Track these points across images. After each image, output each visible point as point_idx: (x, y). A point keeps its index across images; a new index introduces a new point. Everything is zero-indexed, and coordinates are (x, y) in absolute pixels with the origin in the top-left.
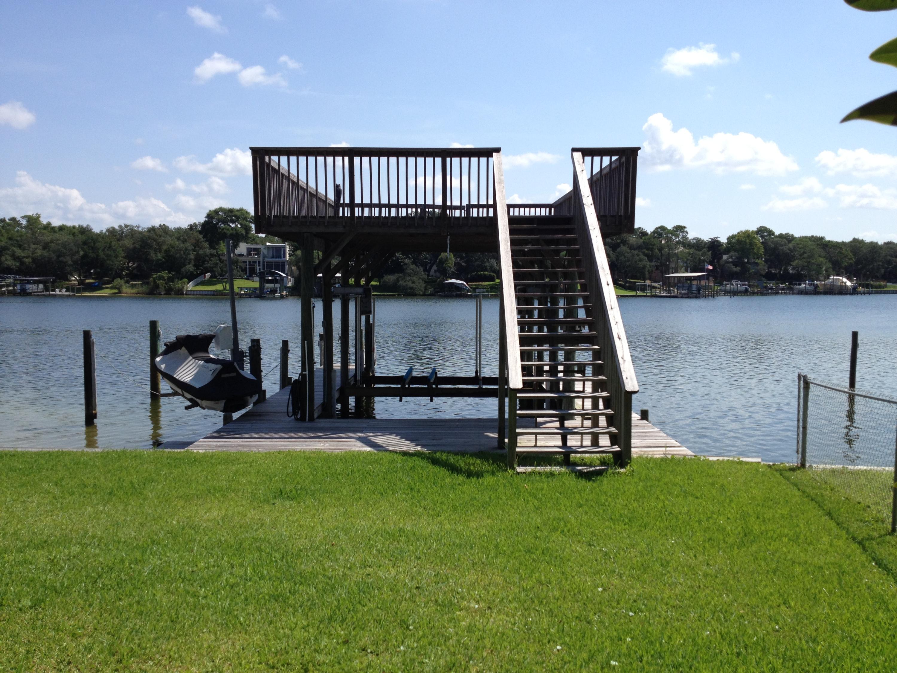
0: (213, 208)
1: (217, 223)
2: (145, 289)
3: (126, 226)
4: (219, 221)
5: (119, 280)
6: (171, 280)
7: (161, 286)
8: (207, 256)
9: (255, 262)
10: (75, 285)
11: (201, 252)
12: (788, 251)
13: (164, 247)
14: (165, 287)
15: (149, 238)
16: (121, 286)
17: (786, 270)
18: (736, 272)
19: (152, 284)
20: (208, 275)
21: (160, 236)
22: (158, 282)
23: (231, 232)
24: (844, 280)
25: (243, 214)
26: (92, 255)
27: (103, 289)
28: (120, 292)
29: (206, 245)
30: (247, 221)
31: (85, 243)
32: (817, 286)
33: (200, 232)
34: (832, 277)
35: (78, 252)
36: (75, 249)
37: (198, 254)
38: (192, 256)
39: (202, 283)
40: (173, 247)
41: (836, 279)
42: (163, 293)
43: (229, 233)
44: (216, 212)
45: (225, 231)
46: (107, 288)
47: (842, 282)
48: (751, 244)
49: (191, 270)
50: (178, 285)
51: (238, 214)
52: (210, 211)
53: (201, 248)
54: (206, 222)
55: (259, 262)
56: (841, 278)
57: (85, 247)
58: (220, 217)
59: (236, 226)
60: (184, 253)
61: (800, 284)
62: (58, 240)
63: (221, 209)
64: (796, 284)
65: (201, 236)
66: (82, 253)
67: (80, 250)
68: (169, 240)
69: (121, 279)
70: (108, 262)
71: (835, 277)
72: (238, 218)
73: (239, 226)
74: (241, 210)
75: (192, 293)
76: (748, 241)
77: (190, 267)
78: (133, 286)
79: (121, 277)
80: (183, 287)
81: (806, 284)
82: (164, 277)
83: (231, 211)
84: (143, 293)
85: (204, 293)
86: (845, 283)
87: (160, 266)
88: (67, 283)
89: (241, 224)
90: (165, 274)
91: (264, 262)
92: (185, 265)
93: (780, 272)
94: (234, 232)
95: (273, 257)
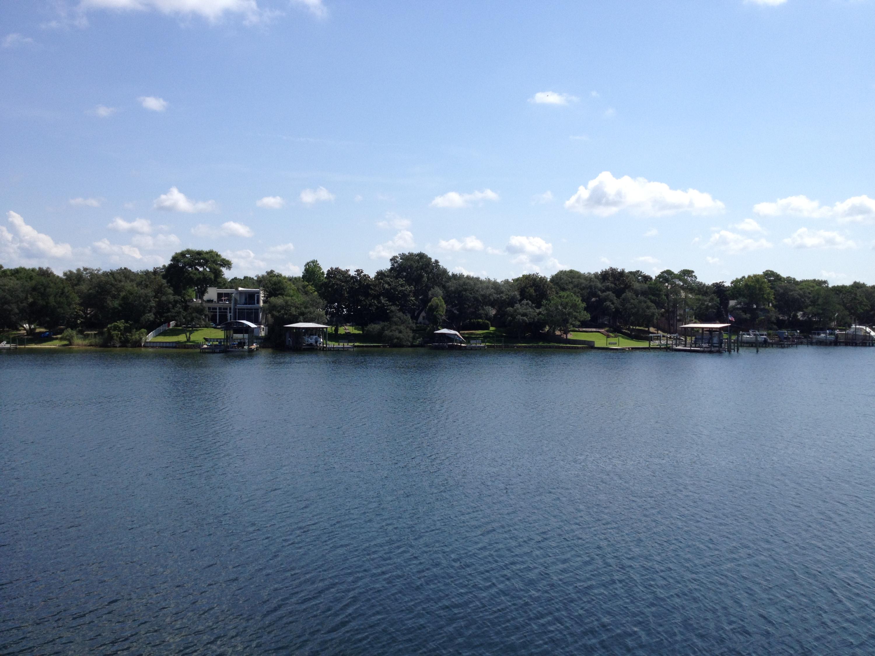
0: (179, 251)
1: (184, 267)
2: (97, 340)
3: (85, 269)
4: (185, 264)
5: (69, 330)
6: (128, 330)
7: (115, 338)
8: (170, 303)
9: (227, 309)
10: (23, 334)
11: (164, 298)
12: (799, 297)
13: (122, 294)
14: (120, 338)
15: (107, 283)
16: (72, 337)
17: (795, 316)
18: (746, 320)
19: (106, 335)
20: (172, 323)
21: (120, 281)
22: (113, 332)
23: (198, 276)
24: (868, 330)
25: (213, 257)
26: (41, 302)
27: (52, 339)
28: (71, 344)
29: (170, 291)
30: (217, 264)
31: (34, 289)
32: (837, 336)
33: (164, 277)
34: (854, 326)
35: (26, 298)
36: (22, 295)
37: (160, 300)
38: (153, 304)
39: (164, 333)
40: (132, 294)
41: (858, 328)
42: (118, 345)
43: (195, 277)
44: (183, 254)
45: (192, 275)
46: (57, 339)
47: (866, 332)
48: (761, 289)
49: (151, 319)
50: (136, 336)
51: (206, 256)
52: (176, 253)
53: (165, 294)
54: (170, 265)
55: (230, 309)
56: (864, 327)
57: (34, 293)
58: (186, 260)
59: (205, 269)
60: (144, 300)
61: (819, 334)
62: (5, 285)
63: (188, 251)
64: (815, 334)
65: (164, 281)
66: (31, 300)
67: (29, 296)
68: (129, 286)
69: (72, 329)
70: (58, 310)
71: (858, 327)
72: (206, 261)
73: (208, 270)
74: (211, 252)
75: (152, 345)
76: (757, 286)
77: (151, 316)
78: (86, 336)
79: (73, 326)
80: (141, 339)
81: (826, 333)
82: (119, 327)
83: (199, 253)
84: (96, 345)
85: (165, 345)
86: (869, 333)
87: (116, 315)
88: (15, 332)
89: (210, 268)
90: (121, 324)
91: (235, 309)
92: (144, 313)
93: (788, 319)
94: (202, 277)
95: (245, 304)
